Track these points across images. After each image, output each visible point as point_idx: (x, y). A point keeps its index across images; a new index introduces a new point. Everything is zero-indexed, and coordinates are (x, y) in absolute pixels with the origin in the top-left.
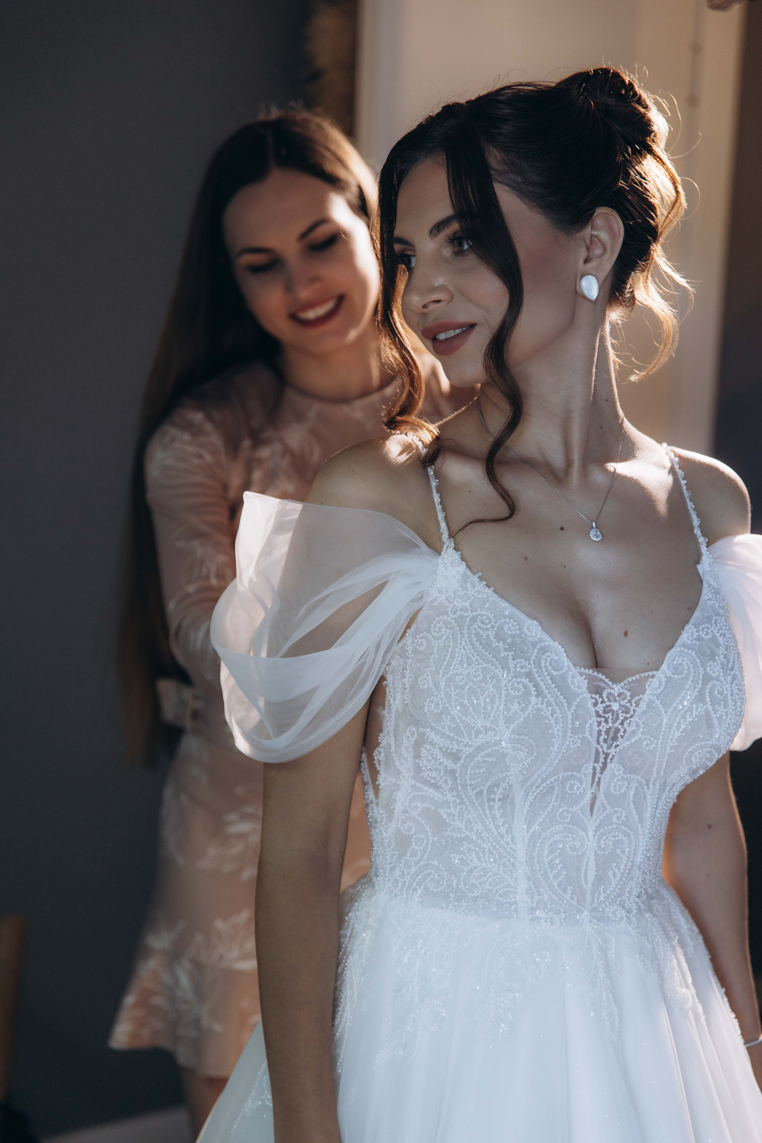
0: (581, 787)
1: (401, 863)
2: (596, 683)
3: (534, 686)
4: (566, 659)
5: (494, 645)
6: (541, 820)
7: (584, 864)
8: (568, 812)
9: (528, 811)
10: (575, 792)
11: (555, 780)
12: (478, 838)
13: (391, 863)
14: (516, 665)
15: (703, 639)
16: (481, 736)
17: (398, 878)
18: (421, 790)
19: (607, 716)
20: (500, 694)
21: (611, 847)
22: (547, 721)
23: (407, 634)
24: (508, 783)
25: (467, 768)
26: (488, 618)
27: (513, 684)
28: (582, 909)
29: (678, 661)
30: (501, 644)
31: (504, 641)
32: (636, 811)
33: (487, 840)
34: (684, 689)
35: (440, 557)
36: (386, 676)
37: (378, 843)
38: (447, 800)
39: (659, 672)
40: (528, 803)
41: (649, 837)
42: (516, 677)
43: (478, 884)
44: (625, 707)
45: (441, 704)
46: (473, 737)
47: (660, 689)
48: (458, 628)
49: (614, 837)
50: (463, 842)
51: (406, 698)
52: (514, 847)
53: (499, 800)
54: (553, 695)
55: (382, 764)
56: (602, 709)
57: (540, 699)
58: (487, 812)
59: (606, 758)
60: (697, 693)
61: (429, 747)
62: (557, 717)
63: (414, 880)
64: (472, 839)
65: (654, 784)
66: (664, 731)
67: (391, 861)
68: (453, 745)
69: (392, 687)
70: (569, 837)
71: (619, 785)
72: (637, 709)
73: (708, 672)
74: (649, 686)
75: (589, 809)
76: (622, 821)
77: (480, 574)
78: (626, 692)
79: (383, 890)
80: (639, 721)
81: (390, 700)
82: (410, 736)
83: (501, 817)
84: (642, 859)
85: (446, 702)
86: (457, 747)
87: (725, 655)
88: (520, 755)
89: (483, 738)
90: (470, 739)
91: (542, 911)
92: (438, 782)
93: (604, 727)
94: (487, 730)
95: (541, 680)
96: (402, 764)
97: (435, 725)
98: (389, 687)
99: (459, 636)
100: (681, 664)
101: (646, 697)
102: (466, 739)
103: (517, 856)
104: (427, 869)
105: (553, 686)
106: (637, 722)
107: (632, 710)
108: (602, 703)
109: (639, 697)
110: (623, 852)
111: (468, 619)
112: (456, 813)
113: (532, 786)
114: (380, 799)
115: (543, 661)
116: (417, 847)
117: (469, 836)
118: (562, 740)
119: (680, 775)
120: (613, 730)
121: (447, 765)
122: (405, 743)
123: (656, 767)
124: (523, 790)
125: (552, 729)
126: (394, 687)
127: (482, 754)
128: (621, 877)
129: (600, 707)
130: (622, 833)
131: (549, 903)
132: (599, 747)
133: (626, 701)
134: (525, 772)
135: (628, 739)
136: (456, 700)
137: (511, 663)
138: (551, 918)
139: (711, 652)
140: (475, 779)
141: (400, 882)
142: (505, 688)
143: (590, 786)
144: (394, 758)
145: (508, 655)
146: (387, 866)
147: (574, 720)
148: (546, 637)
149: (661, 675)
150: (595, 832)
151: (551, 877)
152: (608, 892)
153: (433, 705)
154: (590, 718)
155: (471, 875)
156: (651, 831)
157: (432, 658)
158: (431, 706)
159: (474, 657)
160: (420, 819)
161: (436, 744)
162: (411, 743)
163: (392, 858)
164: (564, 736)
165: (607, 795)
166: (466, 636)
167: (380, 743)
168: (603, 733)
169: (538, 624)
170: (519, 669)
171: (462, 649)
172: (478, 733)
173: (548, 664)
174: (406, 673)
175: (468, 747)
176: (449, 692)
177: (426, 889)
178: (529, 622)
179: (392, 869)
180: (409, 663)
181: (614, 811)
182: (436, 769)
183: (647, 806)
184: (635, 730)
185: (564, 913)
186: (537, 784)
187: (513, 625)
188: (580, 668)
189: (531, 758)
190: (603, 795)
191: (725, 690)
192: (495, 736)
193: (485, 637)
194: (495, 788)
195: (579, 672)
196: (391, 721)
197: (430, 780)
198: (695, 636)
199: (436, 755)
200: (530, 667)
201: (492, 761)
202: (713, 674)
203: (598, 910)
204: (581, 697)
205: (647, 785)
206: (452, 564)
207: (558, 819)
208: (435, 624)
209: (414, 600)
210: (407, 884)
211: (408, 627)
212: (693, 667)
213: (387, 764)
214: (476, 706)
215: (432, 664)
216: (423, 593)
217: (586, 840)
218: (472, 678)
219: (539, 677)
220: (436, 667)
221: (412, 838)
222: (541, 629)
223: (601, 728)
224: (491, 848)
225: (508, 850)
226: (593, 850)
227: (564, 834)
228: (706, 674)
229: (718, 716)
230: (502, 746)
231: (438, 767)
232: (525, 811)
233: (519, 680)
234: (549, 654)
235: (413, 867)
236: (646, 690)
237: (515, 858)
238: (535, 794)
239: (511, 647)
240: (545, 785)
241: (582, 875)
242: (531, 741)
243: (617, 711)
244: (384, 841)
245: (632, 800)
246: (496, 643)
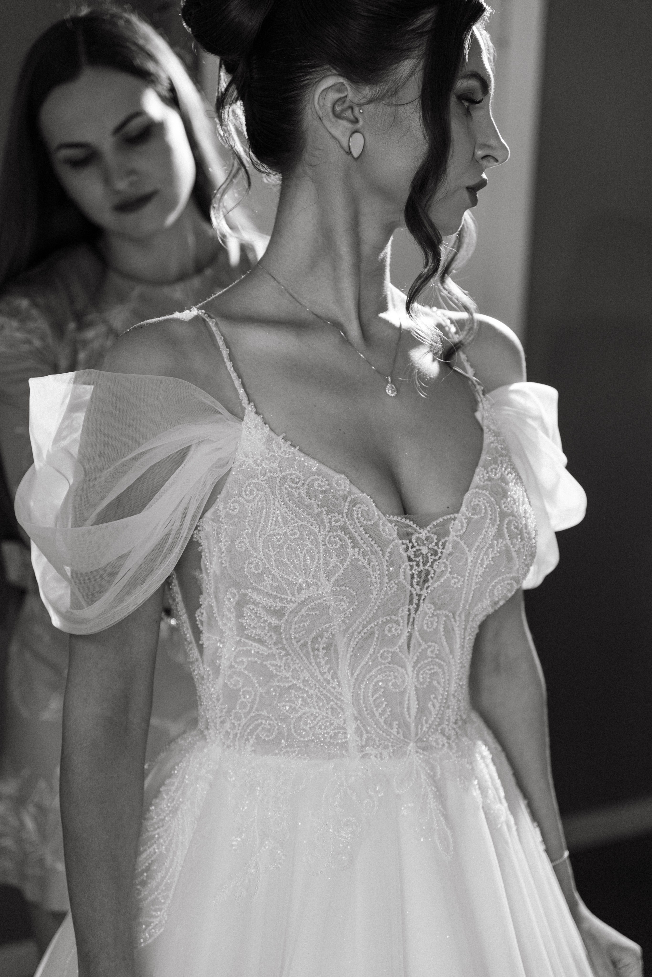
0: (398, 629)
1: (231, 716)
2: (405, 529)
3: (350, 538)
4: (375, 509)
5: (306, 503)
6: (364, 663)
7: (406, 699)
8: (388, 652)
9: (351, 656)
10: (394, 633)
11: (375, 625)
12: (305, 686)
13: (222, 716)
14: (330, 519)
15: (493, 479)
16: (303, 591)
17: (229, 730)
18: (246, 645)
19: (418, 559)
20: (319, 550)
21: (428, 680)
22: (365, 570)
24: (331, 633)
25: (291, 622)
26: (297, 477)
27: (330, 539)
28: (408, 741)
29: (475, 502)
30: (313, 501)
31: (316, 497)
32: (448, 644)
33: (314, 686)
34: (485, 528)
35: (243, 423)
37: (207, 698)
38: (272, 653)
39: (460, 515)
40: (351, 649)
41: (460, 667)
42: (331, 531)
43: (308, 729)
44: (434, 550)
45: (261, 565)
46: (296, 593)
47: (462, 530)
48: (269, 490)
49: (430, 670)
50: (291, 691)
51: (223, 562)
52: (340, 691)
53: (323, 649)
54: (368, 544)
55: (205, 624)
56: (413, 553)
57: (357, 550)
58: (312, 661)
59: (419, 600)
60: (496, 530)
61: (252, 607)
62: (373, 565)
63: (245, 731)
64: (299, 687)
65: (460, 617)
66: (469, 569)
67: (220, 715)
68: (277, 603)
69: (208, 551)
70: (391, 676)
71: (431, 621)
72: (444, 551)
73: (503, 510)
74: (452, 528)
75: (406, 647)
76: (436, 654)
78: (432, 535)
79: (214, 742)
80: (446, 562)
81: (206, 565)
82: (231, 598)
83: (326, 664)
84: (456, 688)
85: (266, 562)
86: (281, 605)
88: (342, 606)
89: (305, 593)
90: (293, 595)
91: (372, 748)
92: (263, 637)
93: (416, 571)
94: (309, 585)
95: (356, 532)
96: (225, 624)
97: (257, 586)
98: (204, 551)
99: (272, 497)
100: (478, 505)
101: (450, 538)
102: (289, 596)
103: (344, 699)
104: (257, 720)
105: (367, 536)
106: (444, 563)
107: (439, 553)
108: (413, 547)
109: (445, 540)
110: (439, 683)
111: (278, 480)
112: (282, 664)
113: (354, 633)
114: (205, 658)
115: (355, 513)
116: (245, 700)
117: (296, 685)
118: (380, 587)
119: (483, 607)
120: (424, 572)
121: (271, 622)
122: (227, 604)
123: (463, 602)
124: (345, 637)
125: (370, 577)
126: (210, 552)
127: (306, 608)
128: (440, 707)
129: (411, 552)
130: (437, 666)
131: (377, 739)
132: (413, 590)
133: (434, 544)
134: (347, 621)
135: (438, 580)
136: (276, 560)
137: (326, 518)
138: (381, 754)
139: (503, 490)
140: (299, 632)
141: (231, 734)
142: (323, 543)
143: (407, 626)
144: (217, 619)
145: (322, 510)
146: (217, 719)
147: (389, 566)
148: (355, 490)
149: (462, 517)
150: (414, 667)
151: (377, 715)
152: (430, 722)
153: (252, 566)
154: (404, 563)
155: (301, 721)
156: (462, 660)
157: (247, 521)
158: (251, 568)
159: (289, 516)
160: (246, 672)
161: (259, 603)
162: (233, 604)
163: (222, 711)
164: (381, 583)
165: (422, 633)
166: (278, 496)
167: (201, 605)
168: (416, 576)
169: (345, 477)
170: (333, 523)
171: (277, 509)
172: (300, 589)
173: (360, 515)
174: (222, 537)
175: (291, 604)
176: (268, 552)
177: (258, 738)
178: (337, 477)
179: (223, 722)
180: (224, 528)
181: (428, 646)
182: (260, 627)
183: (456, 638)
184: (443, 571)
185: (392, 746)
186: (359, 631)
187: (322, 482)
188: (389, 516)
189: (353, 607)
190: (417, 633)
191: (520, 524)
192: (317, 590)
193: (297, 496)
194: (319, 638)
195: (388, 520)
196: (211, 584)
197: (254, 636)
198: (486, 478)
199: (259, 614)
200: (343, 520)
201: (316, 614)
202: (508, 511)
203: (422, 740)
204: (393, 543)
205: (454, 617)
206: (256, 427)
207: (380, 660)
208: (246, 488)
210: (238, 735)
212: (489, 506)
213: (209, 625)
214: (297, 563)
215: (247, 527)
217: (406, 676)
218: (290, 536)
219: (353, 528)
220: (252, 529)
221: (240, 691)
222: (349, 483)
223: (413, 571)
224: (319, 694)
225: (335, 694)
226: (413, 685)
227: (386, 674)
228: (501, 512)
229: (517, 549)
230: (324, 599)
231: (262, 625)
232: (349, 656)
233: (335, 534)
234: (360, 505)
235: (244, 719)
236: (450, 532)
237: (342, 701)
238: (357, 640)
239: (324, 503)
240: (366, 631)
241: (406, 710)
242: (352, 591)
243: (426, 554)
244: (212, 696)
245: (443, 633)
246: (309, 500)
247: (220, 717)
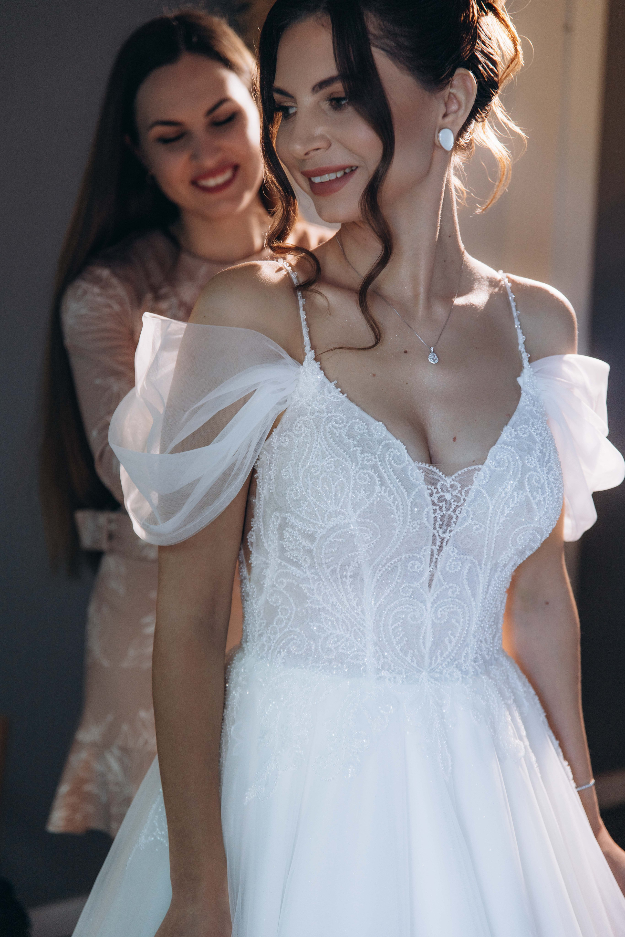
0: (420, 567)
1: (268, 630)
2: (431, 476)
3: (378, 477)
4: (407, 455)
5: (345, 442)
6: (386, 594)
7: (423, 631)
8: (410, 587)
9: (375, 586)
10: (416, 570)
11: (398, 561)
12: (333, 610)
13: (260, 630)
14: (363, 458)
15: (521, 437)
16: (332, 519)
17: (265, 643)
18: (286, 568)
19: (441, 504)
20: (349, 483)
21: (447, 617)
22: (389, 507)
23: (273, 433)
24: (357, 562)
25: (321, 547)
26: (341, 419)
27: (360, 474)
28: (421, 670)
29: (499, 456)
30: (351, 441)
31: (354, 439)
32: (470, 587)
33: (340, 611)
34: (506, 479)
35: (302, 367)
36: (256, 469)
37: (249, 613)
38: (307, 577)
39: (484, 466)
40: (375, 580)
41: (481, 610)
42: (363, 469)
43: (333, 649)
44: (457, 497)
45: (299, 492)
46: (326, 520)
47: (485, 480)
48: (315, 427)
49: (450, 608)
50: (320, 613)
51: (271, 488)
52: (363, 617)
53: (351, 577)
54: (395, 485)
55: (254, 545)
56: (437, 498)
57: (384, 488)
58: (341, 587)
59: (442, 542)
60: (517, 483)
61: (290, 530)
62: (398, 504)
63: (278, 645)
64: (328, 610)
65: (486, 565)
66: (490, 517)
68: (309, 527)
69: (261, 480)
70: (410, 609)
71: (454, 564)
72: (466, 498)
73: (526, 465)
74: (476, 478)
75: (427, 585)
76: (457, 595)
77: (336, 382)
78: (457, 483)
79: (251, 654)
80: (468, 508)
81: (259, 490)
82: (275, 521)
83: (352, 591)
84: (476, 628)
85: (304, 490)
86: (313, 529)
87: (541, 450)
88: (366, 537)
89: (334, 521)
90: (323, 522)
91: (387, 672)
92: (299, 560)
93: (439, 515)
94: (337, 514)
95: (385, 472)
97: (295, 510)
98: (259, 478)
99: (316, 434)
100: (502, 458)
101: (474, 487)
102: (320, 522)
103: (366, 625)
104: (290, 635)
105: (395, 477)
106: (467, 510)
107: (462, 499)
108: (437, 492)
109: (468, 488)
110: (458, 622)
111: (324, 420)
112: (315, 588)
113: (378, 565)
115: (387, 456)
116: (282, 617)
117: (326, 608)
118: (402, 525)
119: (508, 556)
120: (447, 517)
121: (305, 545)
122: (271, 527)
123: (486, 548)
124: (371, 569)
125: (394, 514)
126: (263, 479)
127: (334, 535)
128: (457, 644)
129: (435, 497)
130: (457, 606)
131: (393, 664)
132: (435, 532)
133: (457, 491)
134: (371, 552)
135: (461, 525)
136: (312, 488)
137: (359, 457)
138: (395, 678)
139: (529, 448)
140: (329, 558)
141: (266, 647)
142: (354, 478)
143: (429, 565)
144: (263, 540)
145: (357, 450)
146: (256, 633)
147: (413, 507)
148: (390, 436)
149: (486, 468)
150: (433, 604)
151: (395, 642)
152: (445, 656)
153: (293, 493)
154: (427, 506)
155: (327, 640)
156: (483, 604)
157: (293, 453)
158: (292, 494)
159: (328, 451)
160: (285, 592)
161: (296, 527)
162: (276, 526)
163: (261, 626)
164: (405, 521)
165: (443, 573)
166: (322, 433)
167: (252, 527)
168: (438, 520)
169: (383, 425)
170: (365, 462)
171: (318, 445)
172: (330, 516)
173: (391, 459)
174: (272, 466)
175: (321, 529)
176: (306, 481)
177: (289, 652)
178: (376, 423)
179: (260, 635)
180: (275, 458)
181: (449, 586)
182: (297, 549)
183: (479, 583)
184: (465, 516)
185: (406, 673)
186: (383, 563)
187: (362, 425)
188: (418, 463)
189: (376, 540)
190: (439, 573)
191: (542, 479)
192: (344, 519)
193: (338, 435)
194: (347, 566)
195: (417, 466)
196: (261, 508)
197: (293, 559)
198: (514, 435)
199: (296, 536)
200: (375, 460)
201: (342, 541)
202: (531, 466)
203: (436, 671)
204: (419, 487)
205: (480, 565)
206: (312, 373)
207: (401, 593)
208: (297, 424)
209: (279, 404)
210: (272, 647)
211: (275, 426)
212: (513, 461)
213: (257, 545)
214: (329, 493)
215: (293, 458)
216: (286, 398)
217: (425, 610)
218: (326, 469)
219: (383, 469)
220: (296, 461)
221: (279, 608)
222: (386, 429)
223: (436, 515)
224: (344, 618)
225: (359, 619)
226: (431, 620)
227: (406, 606)
228: (524, 466)
229: (536, 502)
230: (350, 528)
231: (298, 547)
232: (373, 586)
233: (365, 471)
234: (393, 450)
235: (279, 634)
236: (473, 482)
237: (365, 626)
238: (381, 572)
239: (360, 443)
240: (390, 565)
241: (421, 641)
242: (375, 524)
243: (450, 500)
244: (254, 611)
245: (465, 577)
246: (347, 439)
247: (259, 631)
